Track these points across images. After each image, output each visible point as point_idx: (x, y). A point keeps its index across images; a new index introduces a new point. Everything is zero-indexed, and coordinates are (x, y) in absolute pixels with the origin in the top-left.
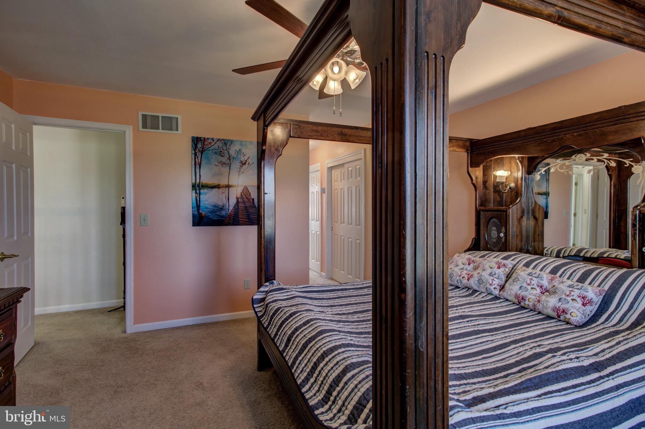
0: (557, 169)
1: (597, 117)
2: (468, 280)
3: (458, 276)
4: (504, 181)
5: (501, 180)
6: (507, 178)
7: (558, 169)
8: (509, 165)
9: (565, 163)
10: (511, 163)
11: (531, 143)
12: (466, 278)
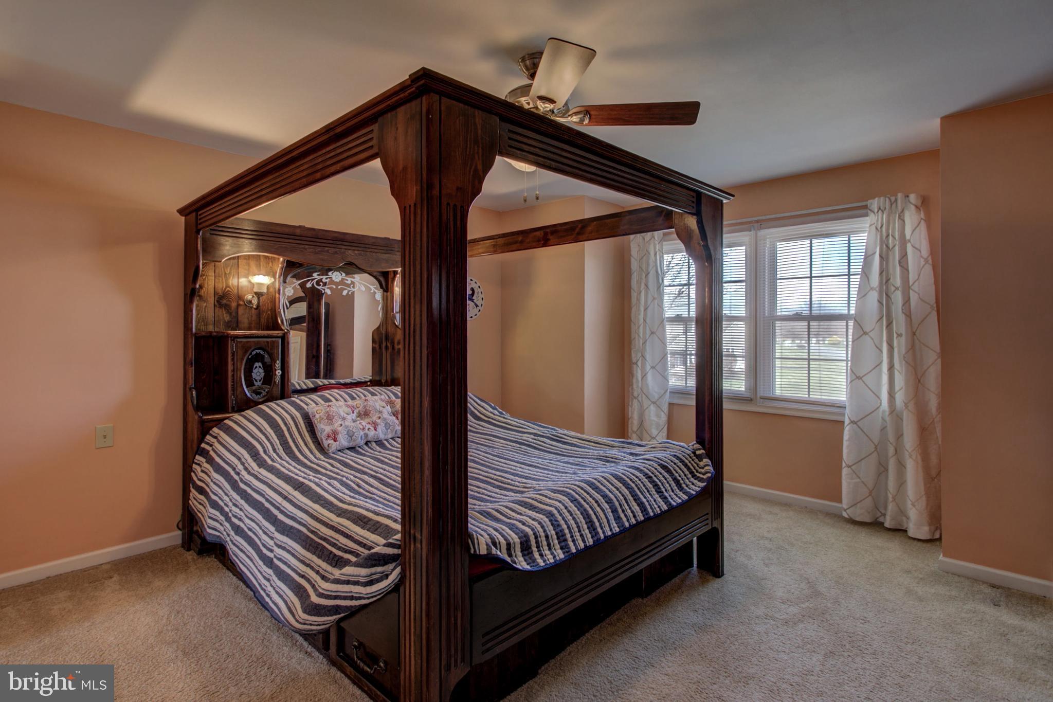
0: (313, 284)
1: (374, 240)
2: (376, 430)
3: (361, 431)
4: (265, 291)
5: (260, 289)
6: (268, 288)
7: (315, 285)
8: (247, 267)
9: (322, 279)
10: (249, 265)
11: (310, 248)
12: (372, 428)
